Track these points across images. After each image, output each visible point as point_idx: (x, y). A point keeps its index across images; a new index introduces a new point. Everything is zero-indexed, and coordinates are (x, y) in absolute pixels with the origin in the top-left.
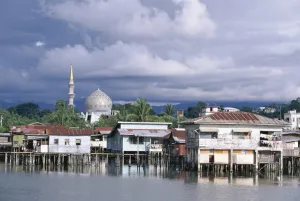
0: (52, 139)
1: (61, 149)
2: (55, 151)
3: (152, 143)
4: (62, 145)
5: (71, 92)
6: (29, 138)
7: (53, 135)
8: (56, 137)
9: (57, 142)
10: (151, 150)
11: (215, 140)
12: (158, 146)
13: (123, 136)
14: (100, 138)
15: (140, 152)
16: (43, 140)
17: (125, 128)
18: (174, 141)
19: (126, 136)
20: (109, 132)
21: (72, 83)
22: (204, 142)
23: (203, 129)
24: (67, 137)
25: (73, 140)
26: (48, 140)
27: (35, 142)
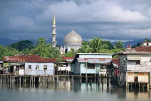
0: (27, 65)
1: (33, 73)
2: (29, 74)
3: (101, 68)
4: (34, 69)
5: (54, 33)
6: (11, 64)
7: (28, 62)
8: (30, 64)
9: (30, 67)
10: (100, 73)
11: (139, 65)
12: (105, 70)
13: (80, 63)
14: (67, 65)
15: (88, 74)
16: (21, 66)
17: (82, 57)
18: (113, 67)
19: (82, 63)
20: (72, 60)
21: (54, 26)
22: (130, 67)
23: (129, 58)
24: (37, 64)
25: (41, 66)
26: (24, 66)
27: (15, 68)
